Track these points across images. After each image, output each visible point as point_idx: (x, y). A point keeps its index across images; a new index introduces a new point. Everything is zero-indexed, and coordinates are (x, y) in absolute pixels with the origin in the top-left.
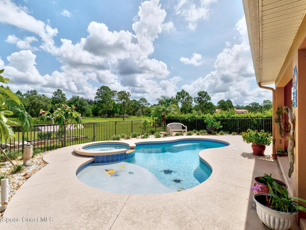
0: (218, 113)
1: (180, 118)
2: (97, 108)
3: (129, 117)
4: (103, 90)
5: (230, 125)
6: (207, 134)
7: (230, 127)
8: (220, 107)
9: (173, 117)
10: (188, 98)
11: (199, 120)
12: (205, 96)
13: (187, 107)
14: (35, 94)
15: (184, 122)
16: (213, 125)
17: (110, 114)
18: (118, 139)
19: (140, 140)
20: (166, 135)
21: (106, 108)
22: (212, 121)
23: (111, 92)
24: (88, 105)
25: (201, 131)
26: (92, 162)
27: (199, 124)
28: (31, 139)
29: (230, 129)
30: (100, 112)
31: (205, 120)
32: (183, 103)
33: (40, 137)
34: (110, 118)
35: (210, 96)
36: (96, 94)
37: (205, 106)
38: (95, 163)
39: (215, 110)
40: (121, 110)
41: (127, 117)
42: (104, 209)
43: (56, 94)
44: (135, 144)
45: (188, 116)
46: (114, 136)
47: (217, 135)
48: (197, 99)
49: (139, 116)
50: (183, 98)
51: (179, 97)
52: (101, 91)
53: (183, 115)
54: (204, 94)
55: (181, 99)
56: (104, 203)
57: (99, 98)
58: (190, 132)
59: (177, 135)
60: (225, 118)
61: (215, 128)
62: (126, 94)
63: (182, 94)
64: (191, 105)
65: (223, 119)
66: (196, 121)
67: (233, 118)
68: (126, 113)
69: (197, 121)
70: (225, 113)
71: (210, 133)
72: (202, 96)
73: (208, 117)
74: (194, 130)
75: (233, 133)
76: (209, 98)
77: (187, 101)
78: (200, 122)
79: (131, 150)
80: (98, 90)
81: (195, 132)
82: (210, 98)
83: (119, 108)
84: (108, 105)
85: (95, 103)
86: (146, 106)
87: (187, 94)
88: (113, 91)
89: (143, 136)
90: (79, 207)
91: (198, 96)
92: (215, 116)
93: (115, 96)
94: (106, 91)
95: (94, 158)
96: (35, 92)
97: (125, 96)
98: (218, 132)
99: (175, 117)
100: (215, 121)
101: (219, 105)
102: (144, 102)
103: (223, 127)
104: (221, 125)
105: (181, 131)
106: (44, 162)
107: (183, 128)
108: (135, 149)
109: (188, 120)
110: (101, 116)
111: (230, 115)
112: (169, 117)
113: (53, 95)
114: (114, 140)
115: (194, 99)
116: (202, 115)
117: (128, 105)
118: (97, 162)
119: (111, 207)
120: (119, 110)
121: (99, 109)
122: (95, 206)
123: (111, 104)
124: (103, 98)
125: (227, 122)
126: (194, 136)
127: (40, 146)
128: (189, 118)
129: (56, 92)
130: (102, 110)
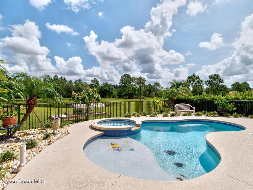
0: (232, 95)
1: (189, 99)
2: (121, 91)
3: (145, 99)
4: (125, 78)
5: (246, 108)
6: (217, 115)
7: (246, 109)
8: (235, 89)
9: (182, 99)
10: (199, 81)
11: (209, 101)
12: (217, 79)
13: (198, 89)
14: (80, 82)
15: (193, 103)
16: (225, 107)
17: (131, 96)
18: (129, 116)
19: (147, 118)
20: (173, 115)
21: (127, 91)
22: (224, 102)
23: (131, 79)
24: (114, 89)
25: (211, 112)
26: (102, 135)
27: (209, 105)
28: (69, 113)
29: (247, 112)
30: (123, 94)
31: (215, 101)
32: (194, 86)
33: (75, 112)
34: (130, 99)
35: (222, 79)
36: (120, 80)
37: (217, 89)
38: (104, 136)
39: (229, 93)
40: (139, 92)
41: (144, 99)
42: (90, 187)
43: (93, 82)
44: (141, 121)
45: (197, 97)
46: (127, 114)
47: (229, 117)
48: (208, 82)
49: (152, 97)
50: (194, 82)
51: (189, 80)
52: (124, 78)
53: (192, 97)
54: (216, 77)
55: (192, 82)
56: (93, 180)
57: (122, 83)
58: (199, 113)
59: (185, 115)
60: (240, 100)
61: (228, 110)
62: (142, 79)
63: (192, 78)
64: (202, 88)
65: (237, 101)
66: (205, 102)
67: (250, 99)
68: (143, 95)
69: (207, 103)
70: (240, 95)
71: (221, 115)
72: (214, 79)
73: (220, 98)
74: (204, 111)
75: (250, 116)
76: (221, 81)
77: (198, 84)
78: (210, 104)
79: (137, 127)
80: (122, 77)
81: (204, 113)
82: (223, 80)
83: (137, 91)
84: (129, 89)
85: (120, 87)
86: (160, 89)
87: (198, 78)
88: (133, 78)
89: (152, 114)
90: (70, 180)
91: (209, 79)
92: (227, 97)
93: (134, 82)
94: (127, 78)
95: (104, 132)
96: (80, 81)
97: (141, 82)
98: (231, 114)
99: (184, 98)
100: (227, 103)
101: (233, 87)
102: (158, 86)
103: (238, 109)
104: (235, 106)
105: (189, 112)
106: (68, 132)
107: (191, 109)
108: (141, 127)
109: (197, 101)
110: (123, 97)
111: (247, 97)
112: (178, 99)
113: (91, 82)
114: (126, 117)
115: (205, 82)
116: (213, 97)
117: (144, 88)
118: (106, 136)
119: (96, 187)
120: (137, 92)
121: (122, 92)
122: (83, 182)
123: (131, 88)
124: (125, 83)
125: (242, 103)
126: (203, 117)
127: (72, 119)
128: (198, 99)
129: (93, 80)
130: (124, 92)
